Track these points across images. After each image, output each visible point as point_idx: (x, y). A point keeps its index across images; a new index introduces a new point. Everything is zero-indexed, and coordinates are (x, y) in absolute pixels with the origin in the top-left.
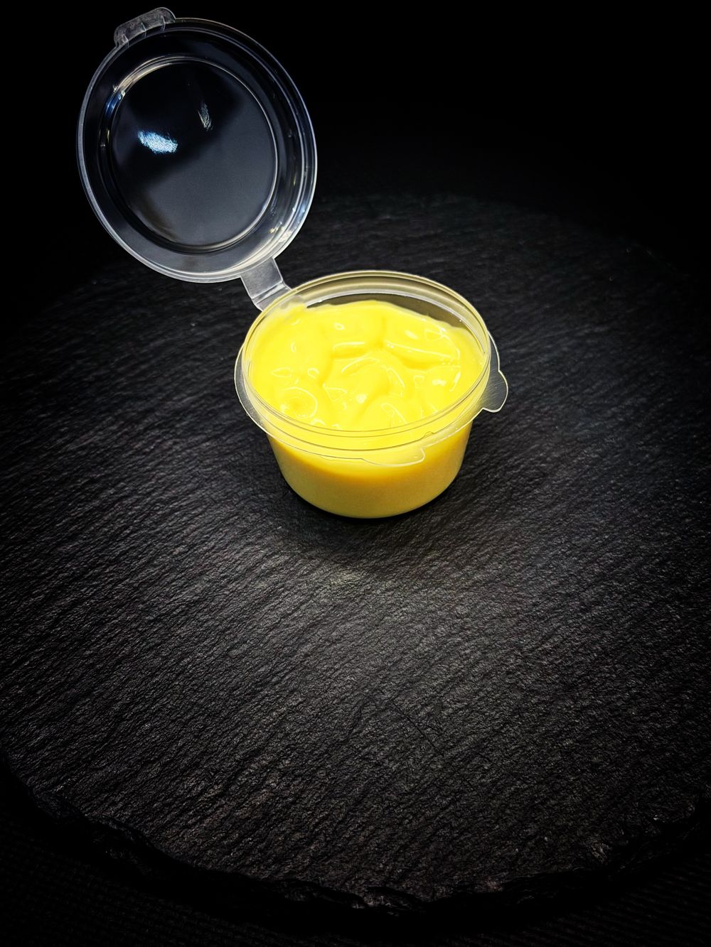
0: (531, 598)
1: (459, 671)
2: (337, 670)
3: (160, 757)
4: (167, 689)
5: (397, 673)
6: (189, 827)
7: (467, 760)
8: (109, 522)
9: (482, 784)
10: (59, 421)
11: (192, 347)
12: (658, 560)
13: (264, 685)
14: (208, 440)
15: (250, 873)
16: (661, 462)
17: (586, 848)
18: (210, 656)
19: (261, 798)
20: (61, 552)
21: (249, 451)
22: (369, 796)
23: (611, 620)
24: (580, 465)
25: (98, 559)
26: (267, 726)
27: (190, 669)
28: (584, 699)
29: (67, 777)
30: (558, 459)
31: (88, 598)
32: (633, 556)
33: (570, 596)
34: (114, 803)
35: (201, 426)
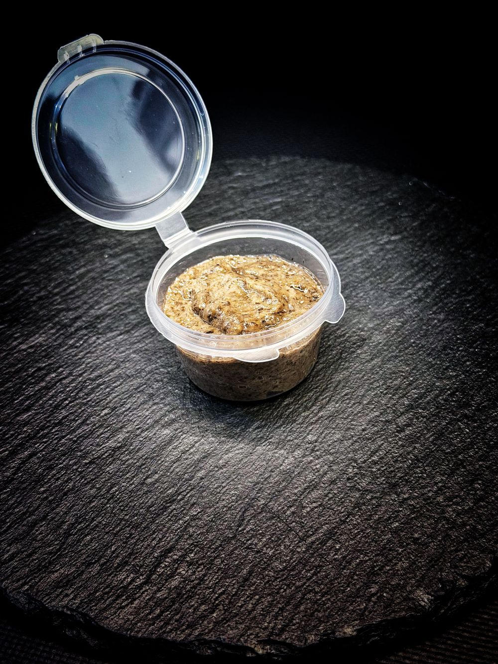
0: (361, 426)
1: (313, 481)
2: (225, 487)
3: (99, 559)
4: (102, 511)
5: (268, 485)
6: (124, 607)
7: (323, 543)
8: (52, 396)
9: (335, 559)
10: (14, 330)
11: (106, 272)
12: (449, 392)
13: (172, 502)
14: (121, 334)
15: (170, 637)
16: (445, 325)
17: (414, 599)
18: (131, 485)
19: (174, 583)
20: (19, 420)
21: (151, 340)
22: (253, 575)
23: (419, 436)
24: (388, 331)
25: (47, 423)
26: (176, 530)
27: (118, 495)
28: (404, 494)
29: (31, 579)
30: (373, 328)
31: (40, 451)
32: (432, 391)
33: (389, 422)
34: (67, 595)
35: (116, 324)
